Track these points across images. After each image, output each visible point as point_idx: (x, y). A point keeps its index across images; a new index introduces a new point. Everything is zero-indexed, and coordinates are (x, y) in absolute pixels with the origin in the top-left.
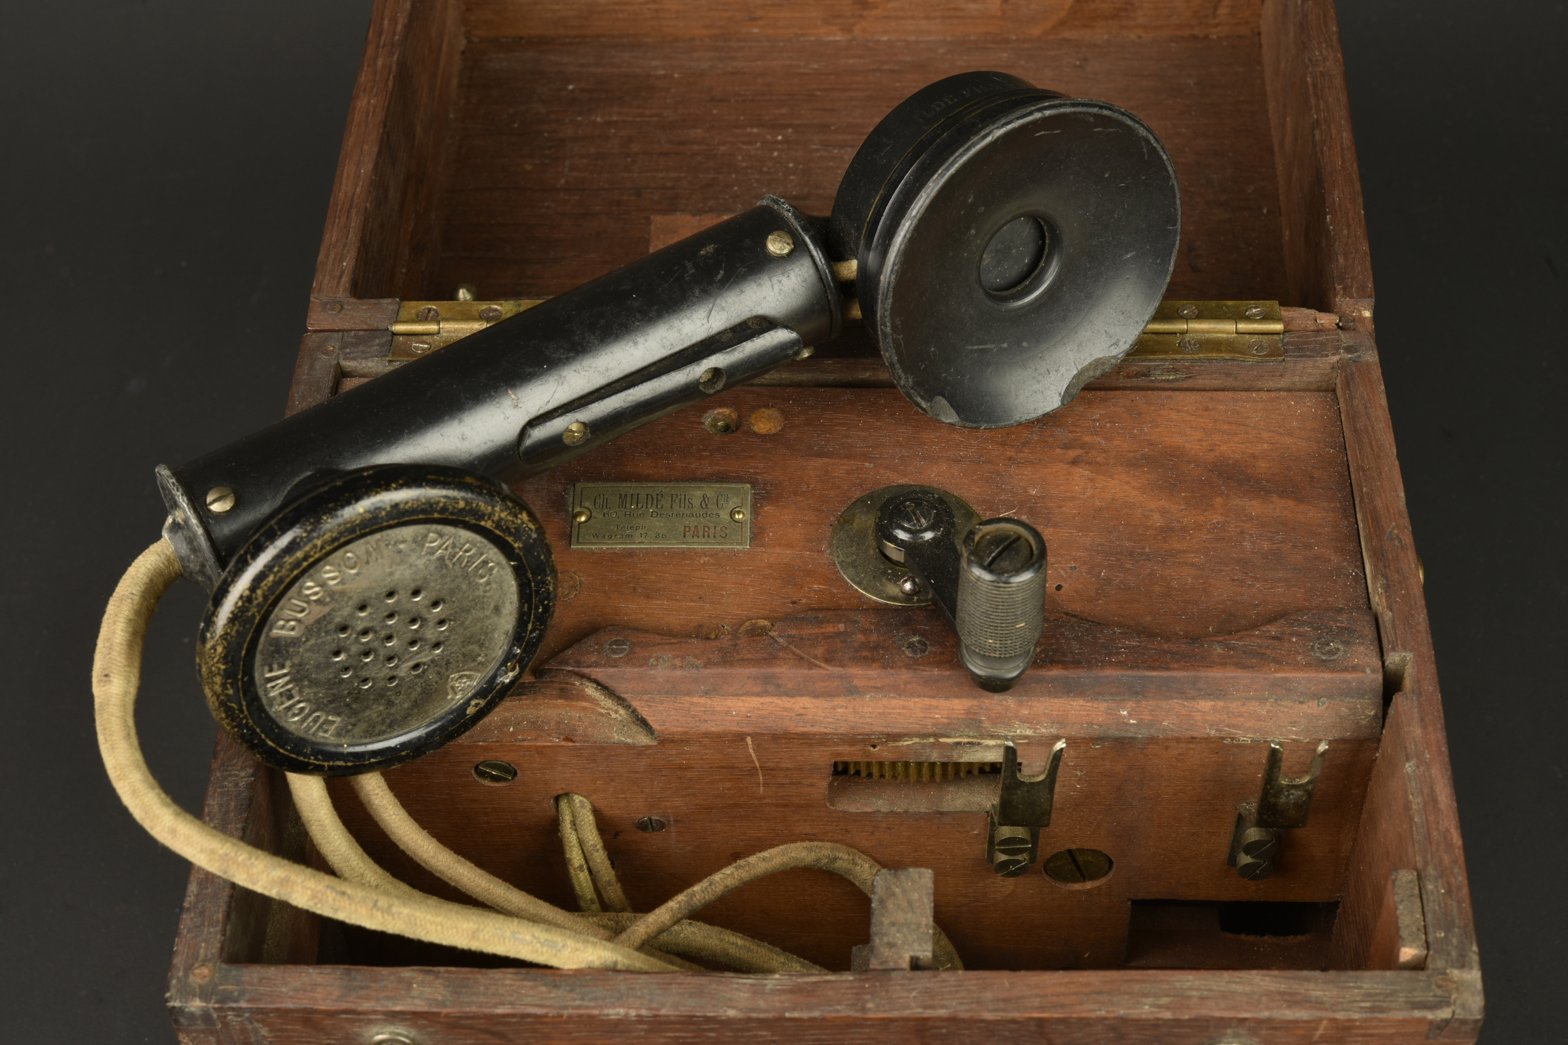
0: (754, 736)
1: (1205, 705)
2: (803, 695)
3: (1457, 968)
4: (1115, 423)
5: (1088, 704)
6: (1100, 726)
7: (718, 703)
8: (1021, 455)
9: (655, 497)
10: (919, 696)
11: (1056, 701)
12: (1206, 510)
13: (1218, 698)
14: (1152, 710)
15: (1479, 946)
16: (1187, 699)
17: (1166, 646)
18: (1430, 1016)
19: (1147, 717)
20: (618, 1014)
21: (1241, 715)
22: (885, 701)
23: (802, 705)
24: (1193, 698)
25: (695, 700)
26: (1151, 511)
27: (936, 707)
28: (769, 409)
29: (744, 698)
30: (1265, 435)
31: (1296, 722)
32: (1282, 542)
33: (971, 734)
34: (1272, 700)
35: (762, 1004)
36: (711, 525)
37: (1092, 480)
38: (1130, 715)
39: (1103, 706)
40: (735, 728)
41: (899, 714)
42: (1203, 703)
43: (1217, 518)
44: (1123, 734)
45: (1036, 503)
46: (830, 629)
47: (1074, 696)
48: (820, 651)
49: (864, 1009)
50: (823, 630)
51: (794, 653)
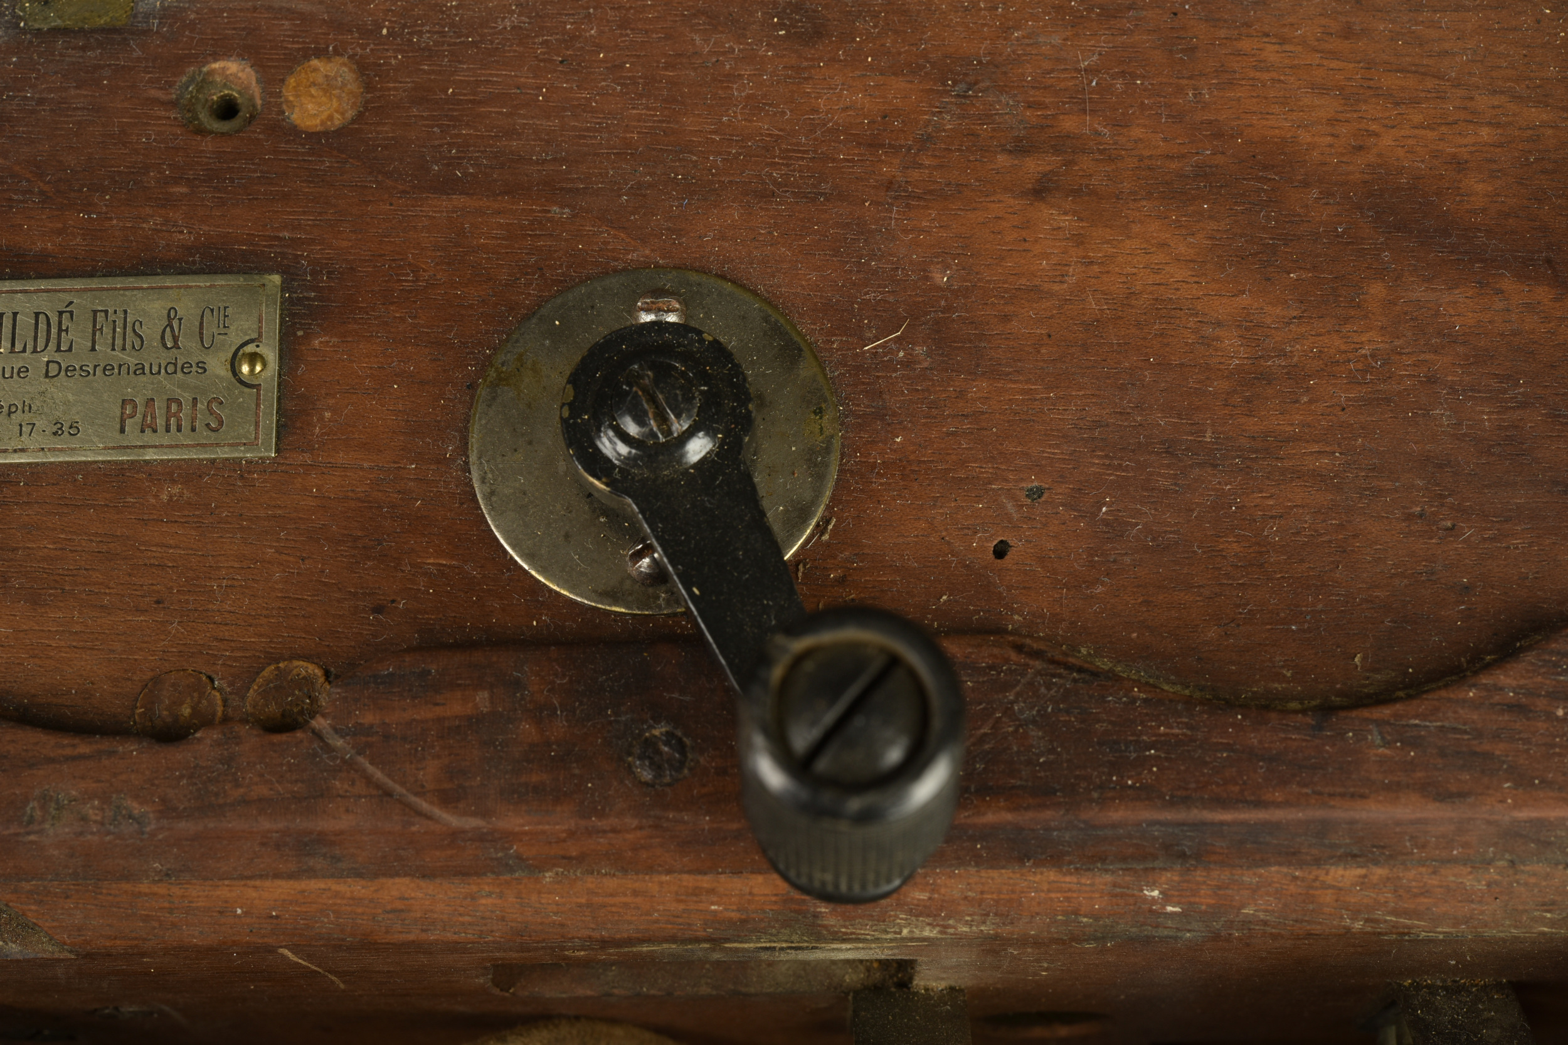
0: (293, 947)
1: (1343, 875)
2: (396, 874)
4: (1134, 76)
5: (1068, 879)
6: (1097, 918)
7: (199, 894)
8: (915, 175)
9: (54, 320)
10: (669, 872)
11: (994, 873)
12: (1347, 320)
13: (1376, 863)
14: (1219, 888)
16: (1301, 864)
17: (1253, 739)
19: (1206, 900)
21: (1426, 893)
22: (590, 882)
23: (395, 893)
24: (1318, 862)
25: (144, 887)
26: (1219, 324)
27: (712, 891)
28: (329, 59)
29: (258, 883)
30: (1483, 102)
31: (1553, 903)
32: (1523, 405)
33: (795, 937)
34: (1501, 863)
36: (186, 397)
37: (1079, 240)
38: (1167, 898)
39: (1104, 879)
40: (245, 937)
41: (626, 905)
42: (1340, 872)
43: (1371, 341)
44: (1148, 932)
45: (949, 309)
46: (455, 707)
47: (1036, 865)
48: (430, 771)
50: (439, 711)
51: (368, 780)
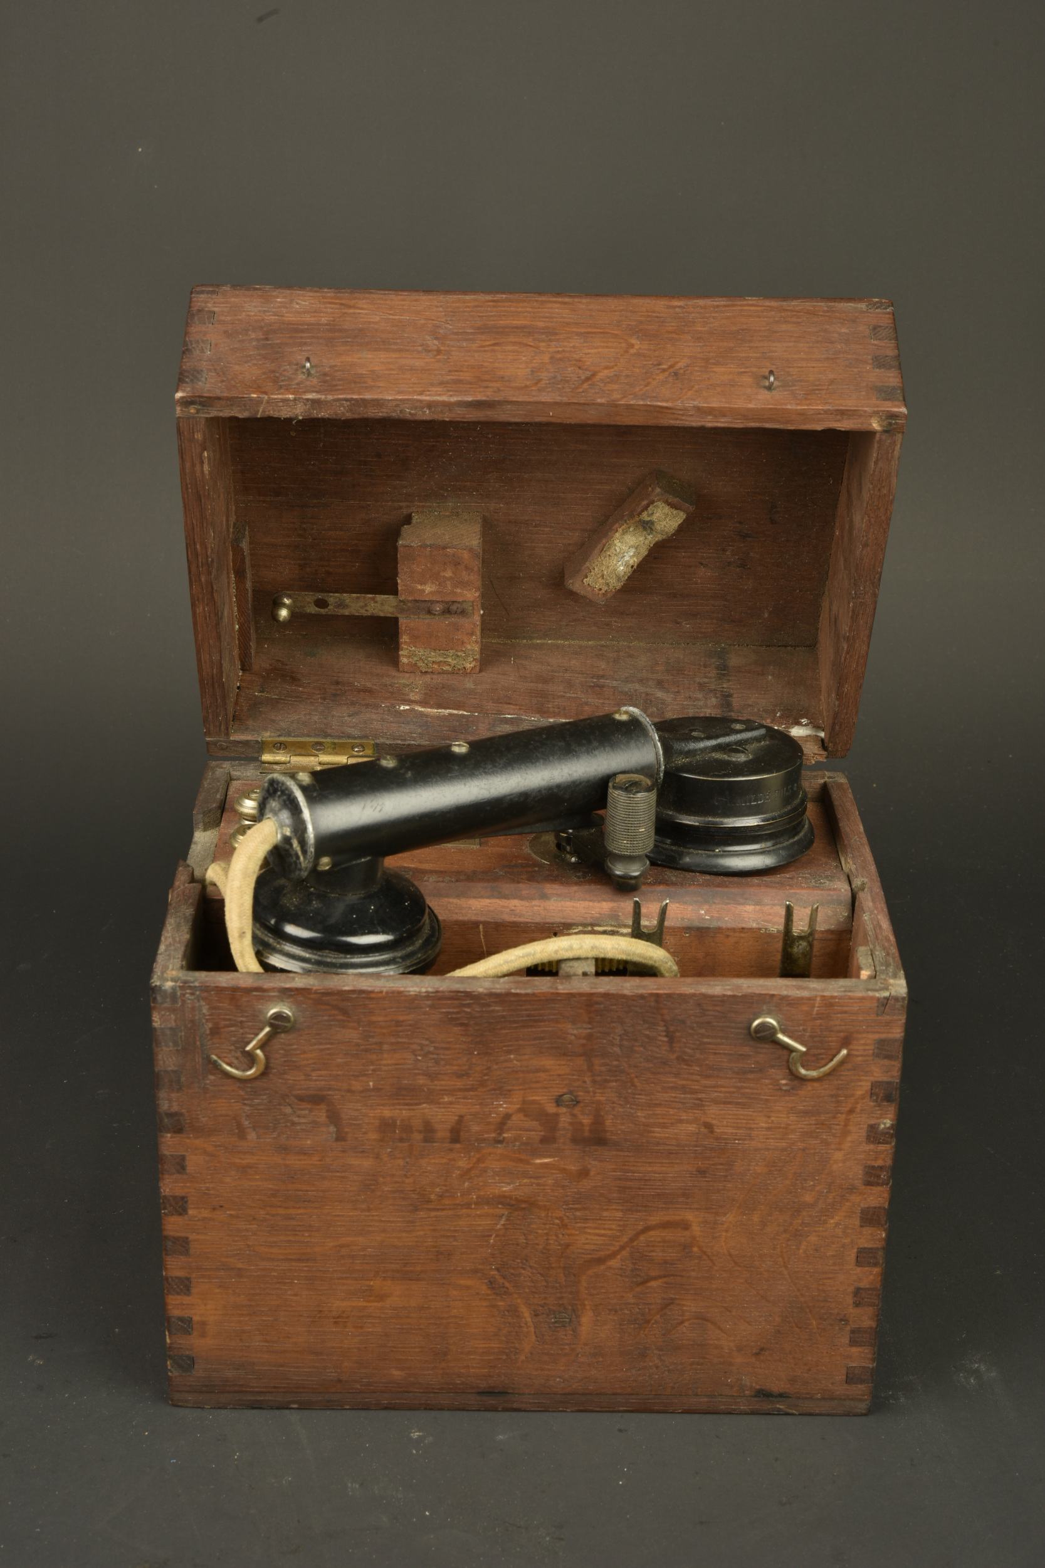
0: (485, 923)
1: (750, 908)
2: (514, 898)
3: (892, 979)
5: (681, 906)
6: (689, 920)
13: (757, 904)
14: (719, 910)
15: (905, 971)
16: (739, 904)
18: (877, 995)
19: (716, 915)
20: (415, 991)
21: (770, 915)
22: (563, 903)
23: (513, 904)
24: (742, 904)
25: (451, 900)
27: (593, 907)
29: (479, 900)
33: (613, 923)
35: (498, 986)
38: (706, 913)
39: (690, 908)
40: (474, 918)
41: (571, 910)
44: (702, 925)
49: (557, 989)
